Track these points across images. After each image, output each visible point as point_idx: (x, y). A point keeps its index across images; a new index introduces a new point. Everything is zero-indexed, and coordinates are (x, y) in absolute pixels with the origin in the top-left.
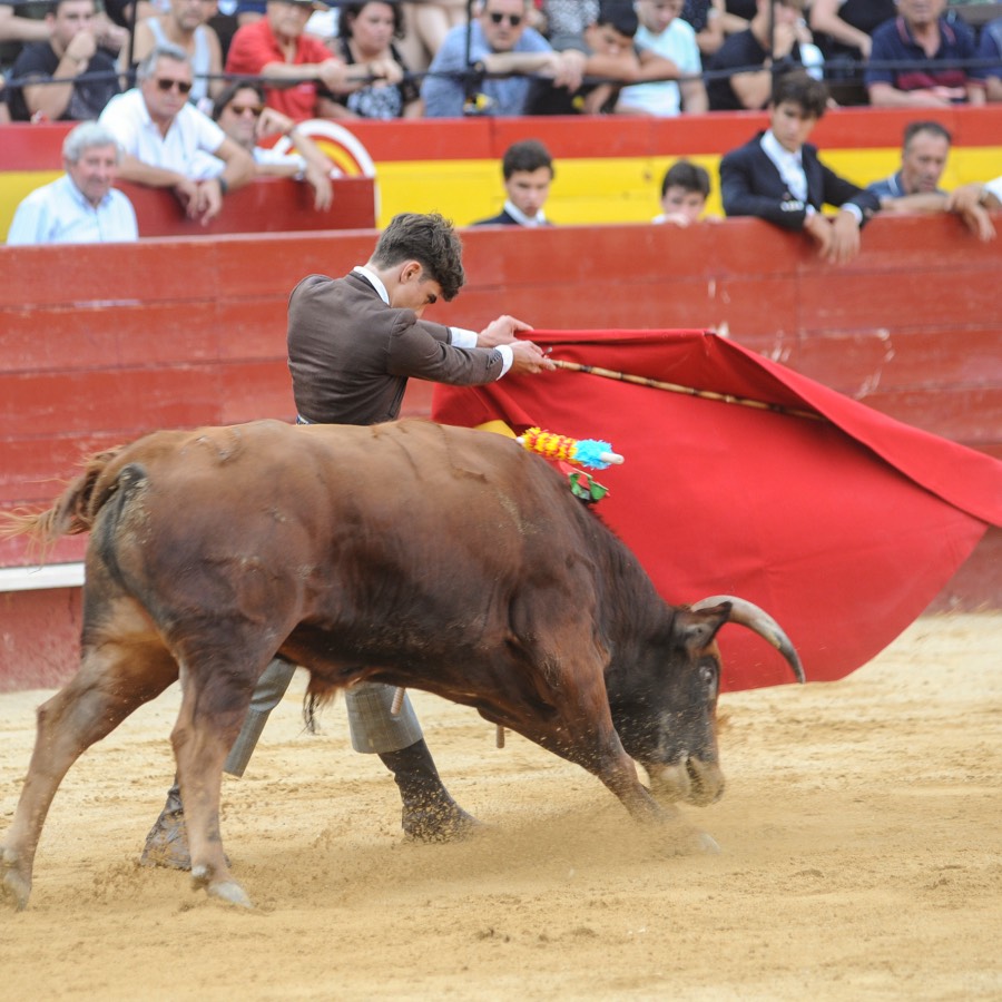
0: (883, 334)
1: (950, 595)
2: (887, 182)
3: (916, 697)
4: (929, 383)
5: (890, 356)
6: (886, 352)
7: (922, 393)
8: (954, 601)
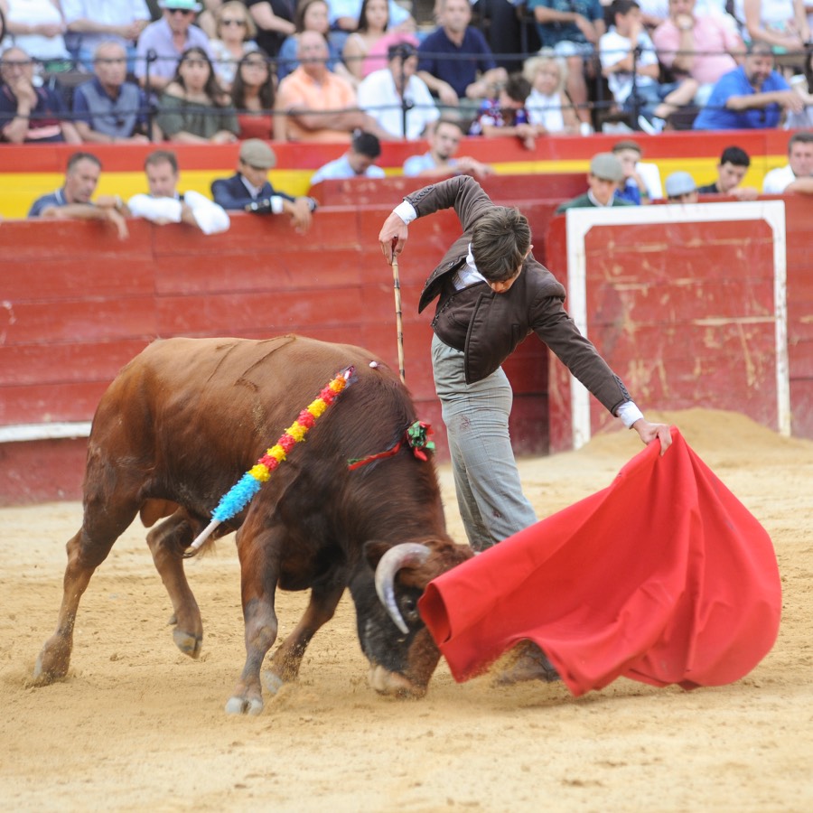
0: (7, 305)
1: (58, 488)
2: (54, 195)
3: (29, 561)
4: (41, 340)
5: (13, 320)
6: (10, 316)
7: (36, 346)
8: (61, 493)
